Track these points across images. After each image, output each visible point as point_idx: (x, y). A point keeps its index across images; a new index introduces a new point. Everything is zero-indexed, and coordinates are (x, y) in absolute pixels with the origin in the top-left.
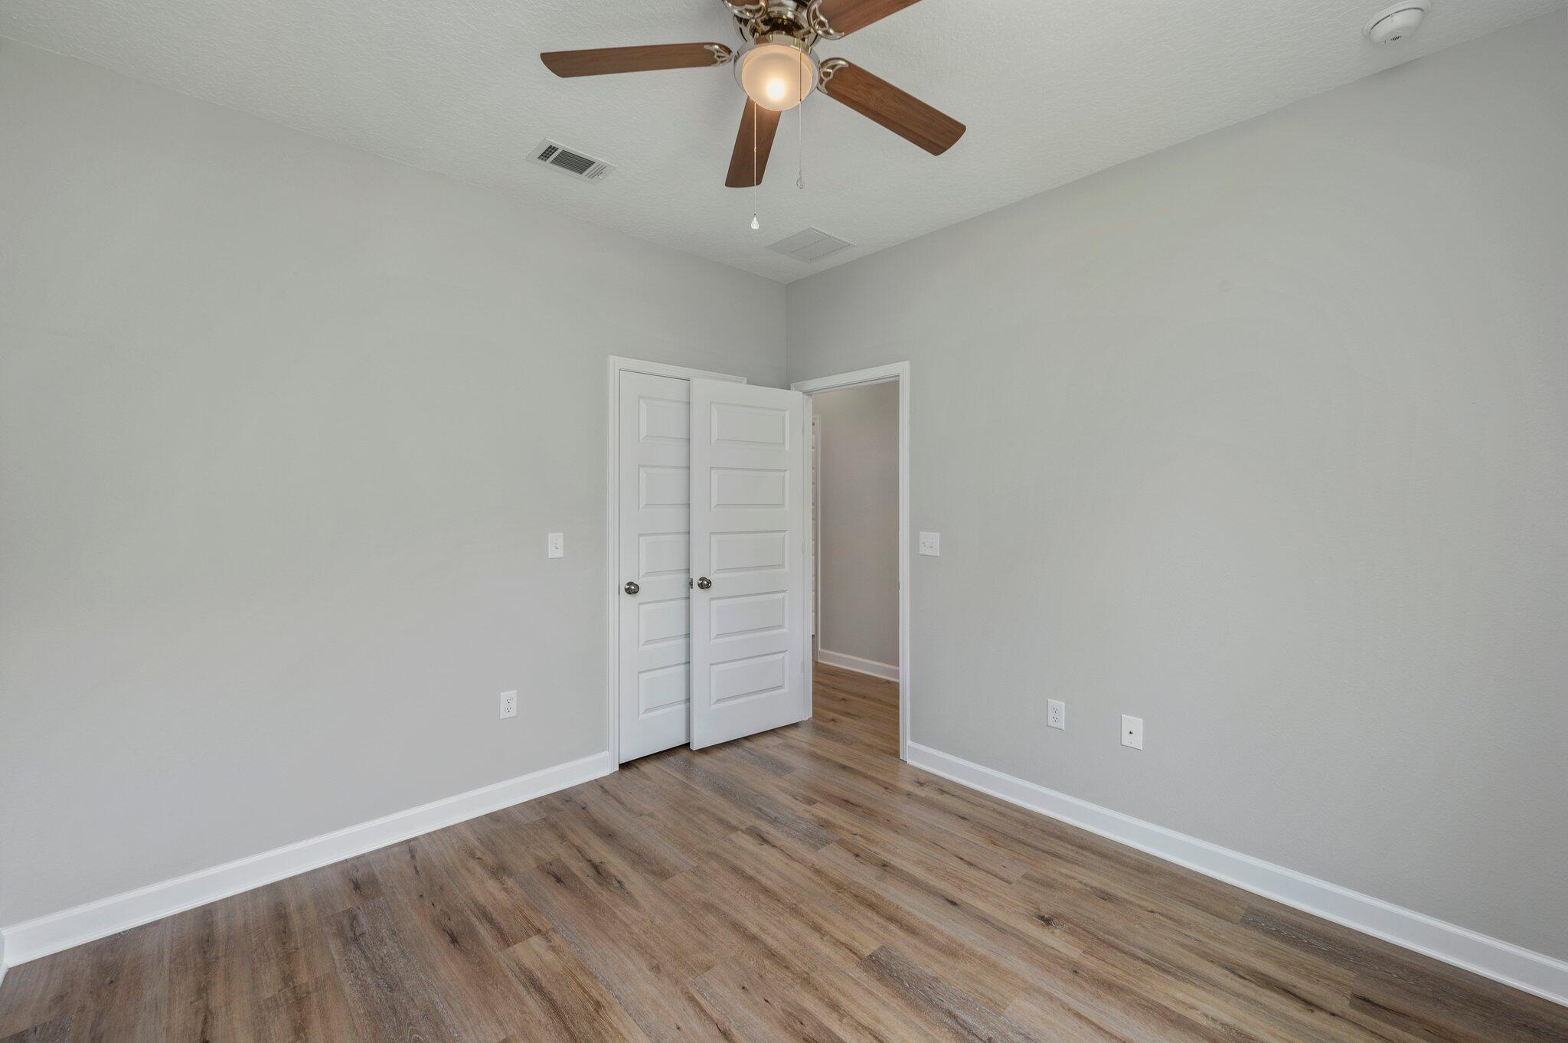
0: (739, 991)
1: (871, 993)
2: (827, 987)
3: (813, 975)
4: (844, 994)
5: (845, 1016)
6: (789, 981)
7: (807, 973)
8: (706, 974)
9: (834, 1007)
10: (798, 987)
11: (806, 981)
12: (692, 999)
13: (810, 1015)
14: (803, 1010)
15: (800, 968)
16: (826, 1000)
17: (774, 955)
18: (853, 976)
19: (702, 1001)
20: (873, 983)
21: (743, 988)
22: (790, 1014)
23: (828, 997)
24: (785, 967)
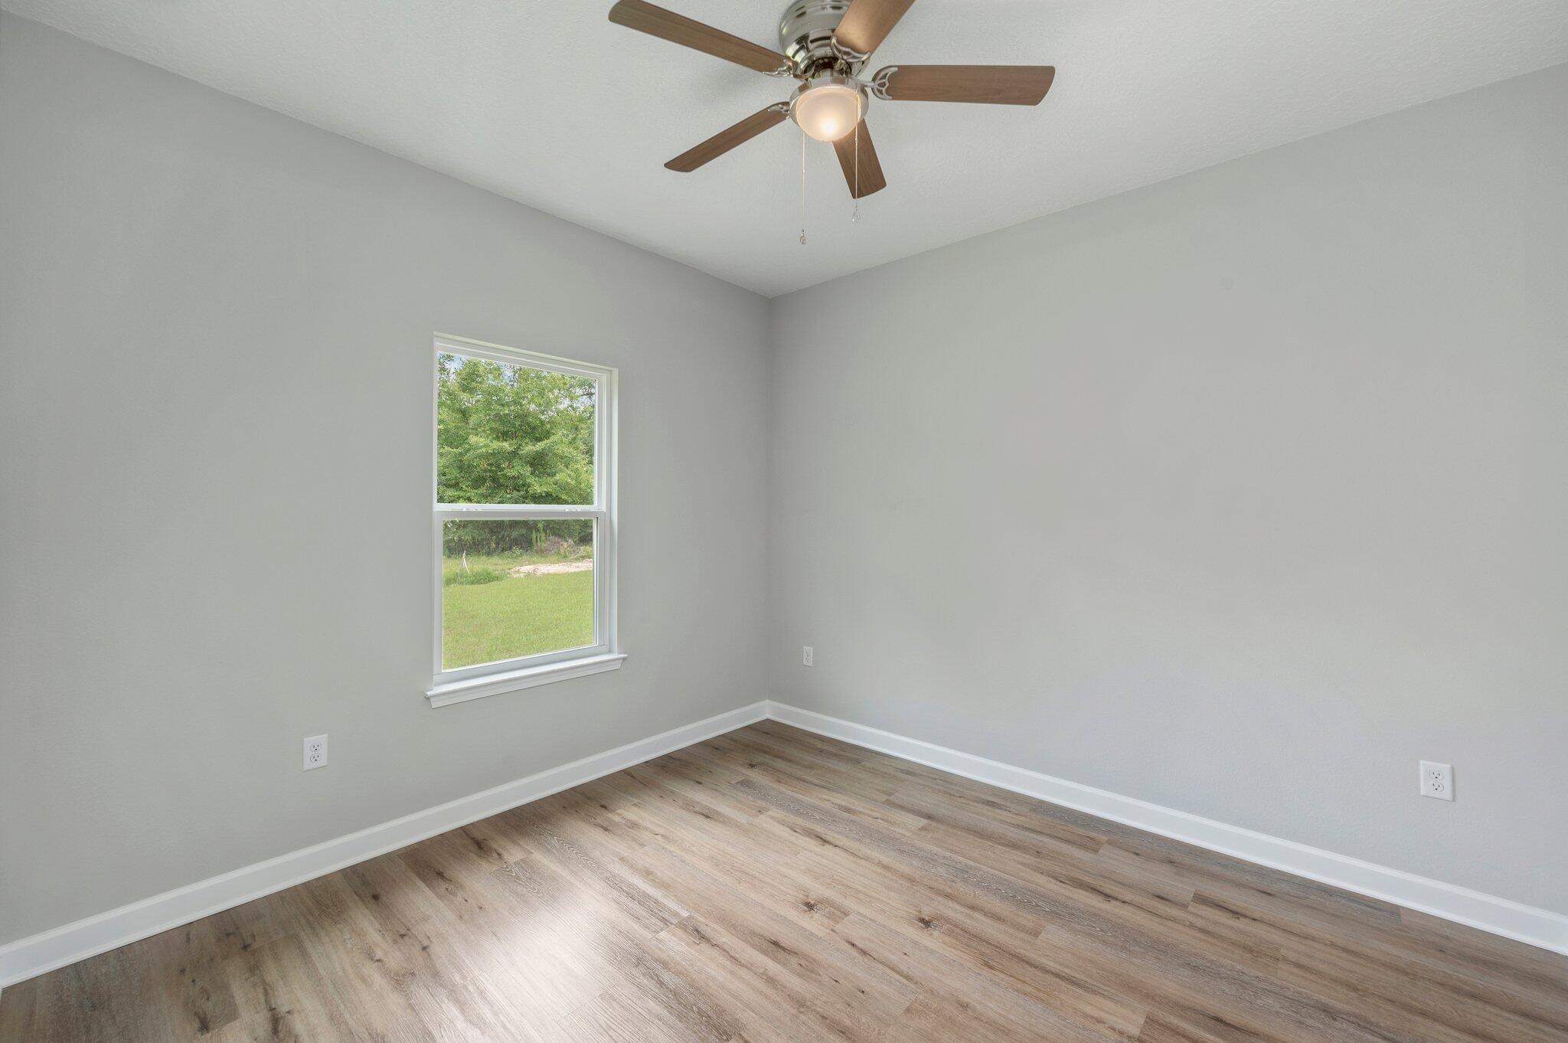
0: (866, 989)
1: (734, 996)
2: (778, 999)
3: (794, 1011)
4: (761, 993)
5: (762, 974)
6: (818, 1002)
7: (800, 1012)
8: (908, 1004)
9: (771, 981)
10: (808, 996)
11: (800, 1003)
12: (908, 978)
13: (793, 972)
14: (799, 975)
15: (809, 1018)
16: (779, 986)
17: (842, 1032)
18: (751, 1013)
19: (897, 976)
20: (731, 1007)
21: (863, 992)
22: (812, 972)
23: (777, 989)
24: (826, 1019)
